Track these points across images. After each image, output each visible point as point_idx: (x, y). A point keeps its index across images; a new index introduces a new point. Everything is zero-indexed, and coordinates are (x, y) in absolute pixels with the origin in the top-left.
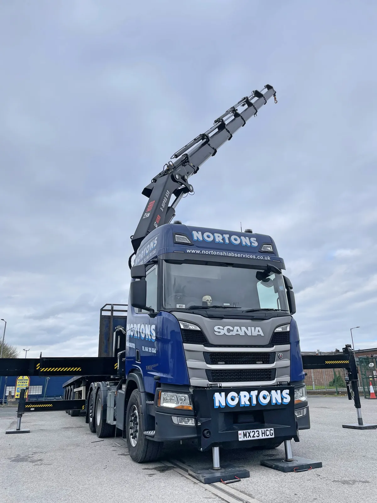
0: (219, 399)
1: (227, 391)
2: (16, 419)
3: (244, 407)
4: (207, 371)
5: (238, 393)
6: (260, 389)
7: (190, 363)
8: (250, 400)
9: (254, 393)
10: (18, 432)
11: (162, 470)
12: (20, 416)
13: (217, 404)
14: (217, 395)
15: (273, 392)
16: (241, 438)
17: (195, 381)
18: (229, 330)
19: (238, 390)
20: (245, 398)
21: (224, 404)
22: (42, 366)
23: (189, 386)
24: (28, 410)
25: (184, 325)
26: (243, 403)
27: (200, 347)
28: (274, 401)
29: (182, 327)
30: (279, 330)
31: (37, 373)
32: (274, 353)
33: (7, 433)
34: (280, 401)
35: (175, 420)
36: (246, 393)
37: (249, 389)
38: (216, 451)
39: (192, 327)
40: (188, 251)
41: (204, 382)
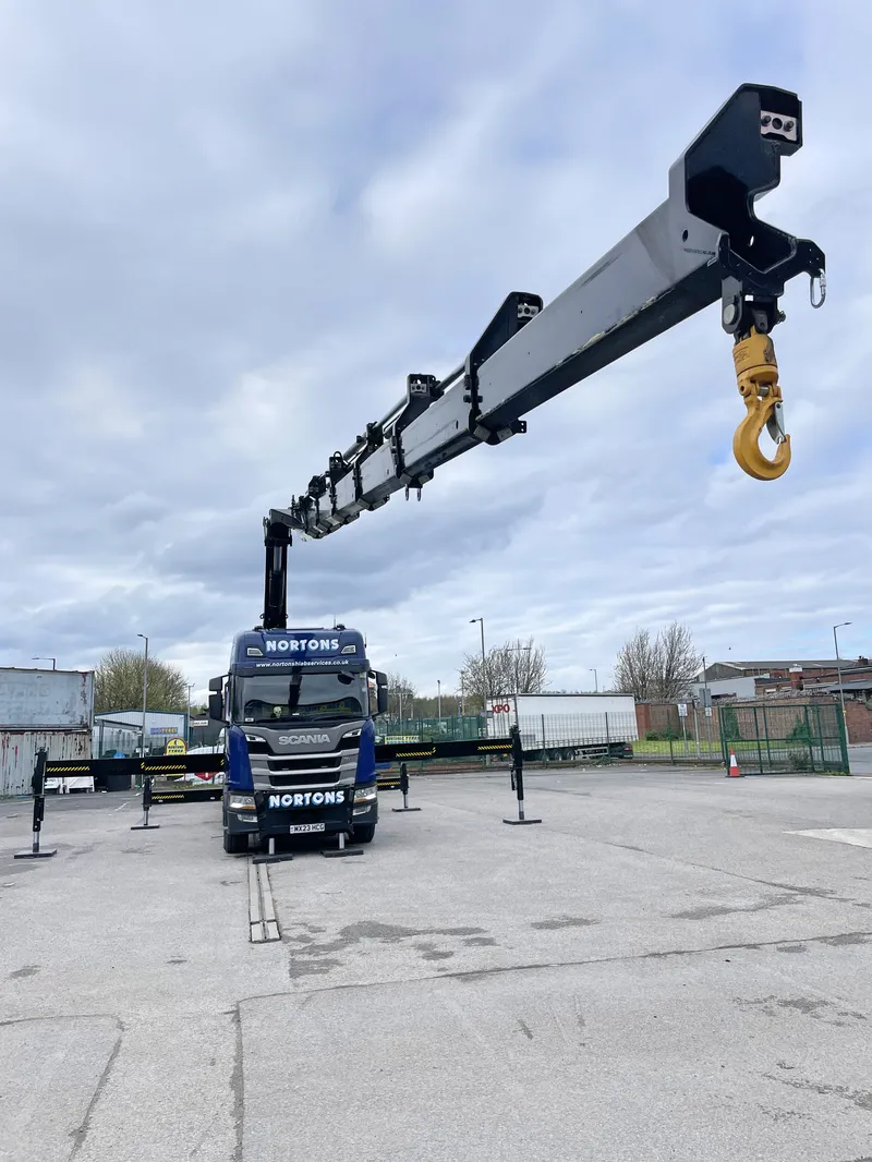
0: (274, 801)
1: (282, 794)
2: (141, 813)
3: (297, 807)
4: (271, 777)
5: (293, 796)
6: (314, 791)
7: (255, 771)
8: (304, 801)
9: (308, 795)
10: (146, 827)
11: (238, 857)
12: (146, 809)
13: (272, 805)
14: (272, 797)
15: (327, 794)
16: (292, 831)
17: (258, 786)
18: (294, 740)
19: (292, 793)
20: (298, 800)
21: (278, 805)
22: (146, 765)
23: (253, 790)
24: (156, 802)
25: (251, 738)
26: (296, 803)
27: (265, 756)
28: (327, 801)
29: (248, 740)
30: (347, 735)
31: (143, 772)
32: (340, 758)
33: (133, 829)
34: (333, 801)
35: (240, 817)
36: (301, 796)
37: (303, 792)
38: (272, 841)
39: (258, 739)
40: (258, 665)
41: (266, 786)
